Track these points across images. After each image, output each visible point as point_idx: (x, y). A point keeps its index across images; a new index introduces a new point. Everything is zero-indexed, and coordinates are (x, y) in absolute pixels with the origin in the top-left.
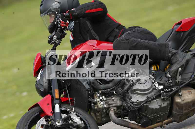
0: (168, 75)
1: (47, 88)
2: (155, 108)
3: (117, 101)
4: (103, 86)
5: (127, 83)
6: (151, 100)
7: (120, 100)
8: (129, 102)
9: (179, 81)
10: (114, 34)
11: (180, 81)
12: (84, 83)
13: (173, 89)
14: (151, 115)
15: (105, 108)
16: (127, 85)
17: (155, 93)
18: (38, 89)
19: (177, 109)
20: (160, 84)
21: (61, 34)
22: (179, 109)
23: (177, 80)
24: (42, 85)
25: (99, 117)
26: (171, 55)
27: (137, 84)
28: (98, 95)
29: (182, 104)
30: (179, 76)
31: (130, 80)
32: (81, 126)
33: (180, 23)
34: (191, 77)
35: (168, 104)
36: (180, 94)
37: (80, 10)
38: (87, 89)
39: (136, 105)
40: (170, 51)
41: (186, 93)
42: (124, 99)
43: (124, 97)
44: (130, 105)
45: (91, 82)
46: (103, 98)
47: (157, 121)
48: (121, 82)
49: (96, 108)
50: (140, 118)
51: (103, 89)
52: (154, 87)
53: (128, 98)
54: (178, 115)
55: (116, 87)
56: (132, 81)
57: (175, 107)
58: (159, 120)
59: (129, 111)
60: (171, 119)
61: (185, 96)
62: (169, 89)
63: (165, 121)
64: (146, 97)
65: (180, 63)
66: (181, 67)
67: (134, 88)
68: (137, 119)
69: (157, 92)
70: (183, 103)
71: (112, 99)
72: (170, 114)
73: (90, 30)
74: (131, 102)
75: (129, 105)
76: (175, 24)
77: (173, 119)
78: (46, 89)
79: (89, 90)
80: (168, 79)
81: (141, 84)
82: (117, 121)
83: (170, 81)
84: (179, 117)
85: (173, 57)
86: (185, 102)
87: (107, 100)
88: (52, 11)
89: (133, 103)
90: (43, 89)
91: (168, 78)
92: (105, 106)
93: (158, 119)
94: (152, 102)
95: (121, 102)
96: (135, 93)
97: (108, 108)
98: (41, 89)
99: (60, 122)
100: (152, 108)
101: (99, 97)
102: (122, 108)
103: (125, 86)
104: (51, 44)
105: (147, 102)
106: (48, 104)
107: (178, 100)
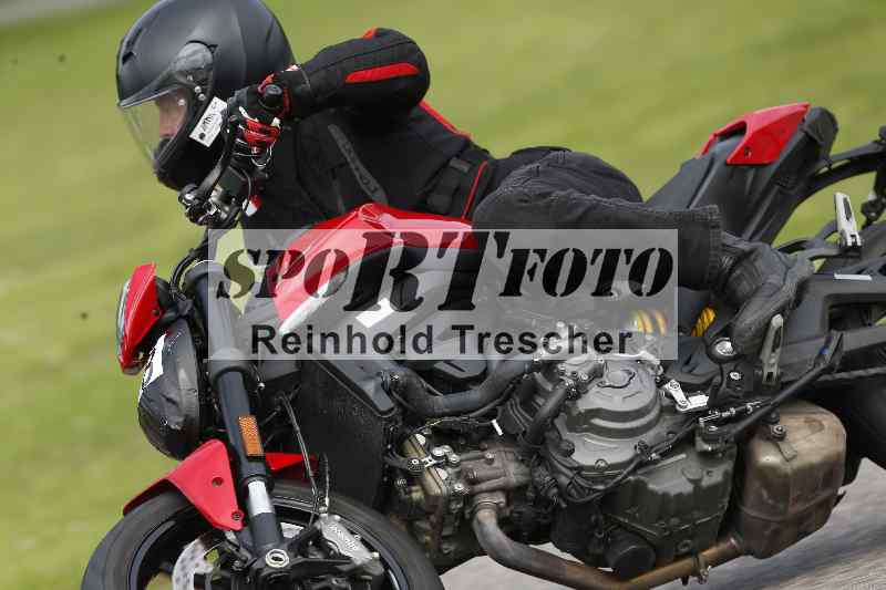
0: (720, 350)
1: (195, 412)
2: (673, 491)
3: (504, 467)
4: (441, 401)
5: (549, 387)
6: (658, 457)
7: (522, 461)
8: (563, 469)
9: (770, 375)
10: (451, 181)
11: (775, 375)
12: (370, 388)
13: (747, 410)
14: (657, 525)
15: (456, 496)
16: (547, 395)
17: (669, 427)
18: (151, 421)
19: (761, 496)
20: (689, 390)
21: (245, 176)
22: (772, 495)
23: (761, 368)
24: (174, 403)
25: (428, 538)
26: (731, 262)
27: (594, 389)
28: (421, 439)
29: (786, 476)
30: (773, 351)
31: (563, 374)
32: (371, 572)
33: (739, 129)
34: (821, 355)
35: (726, 474)
36: (775, 428)
37: (322, 73)
38: (382, 413)
39: (595, 480)
40: (724, 245)
41: (798, 428)
42: (539, 457)
43: (537, 445)
44: (568, 482)
45: (397, 382)
46: (445, 455)
47: (677, 550)
48: (519, 382)
49: (417, 495)
50: (603, 541)
51: (444, 415)
52: (666, 401)
53: (557, 447)
54: (766, 524)
55: (500, 404)
56: (574, 376)
57: (754, 487)
58: (686, 545)
59: (564, 505)
60: (733, 541)
61: (798, 440)
62: (733, 411)
63: (705, 553)
64: (634, 445)
65: (775, 293)
66: (781, 311)
67: (583, 405)
68: (595, 541)
69: (678, 423)
70: (789, 468)
71: (483, 457)
72: (730, 522)
73: (347, 163)
74: (571, 469)
75: (564, 480)
76: (715, 135)
77: (738, 542)
78: (193, 420)
79: (391, 415)
80: (721, 369)
81: (614, 387)
82: (513, 554)
83: (735, 376)
84: (767, 533)
85: (738, 272)
86: (796, 464)
87: (461, 461)
88: (180, 83)
89: (579, 469)
90: (181, 420)
91: (720, 361)
92: (459, 487)
93: (685, 541)
94: (659, 465)
95: (527, 470)
96: (586, 430)
97: (468, 499)
98: (172, 418)
99: (281, 556)
100: (660, 493)
101: (428, 450)
102: (530, 494)
103: (540, 401)
104: (201, 224)
105: (641, 465)
106: (218, 481)
107: (768, 457)
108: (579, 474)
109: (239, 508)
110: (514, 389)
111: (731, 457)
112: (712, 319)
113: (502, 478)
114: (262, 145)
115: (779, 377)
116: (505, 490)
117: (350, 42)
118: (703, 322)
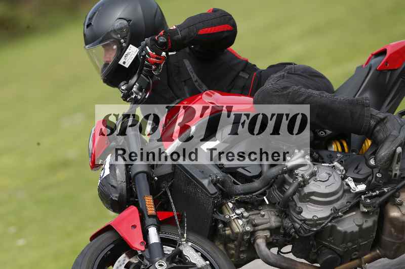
0: (372, 162)
2: (349, 231)
3: (270, 218)
4: (240, 187)
5: (291, 181)
6: (342, 214)
7: (278, 215)
8: (297, 220)
9: (396, 174)
11: (398, 174)
12: (205, 182)
13: (384, 192)
14: (341, 246)
15: (247, 233)
16: (290, 184)
17: (347, 199)
18: (104, 195)
19: (391, 231)
20: (357, 181)
21: (149, 79)
22: (396, 231)
23: (391, 171)
24: (114, 187)
25: (233, 252)
26: (375, 123)
27: (312, 182)
28: (231, 205)
29: (403, 222)
30: (397, 163)
31: (297, 175)
33: (383, 52)
35: (374, 221)
36: (398, 200)
38: (212, 195)
39: (312, 226)
42: (286, 214)
43: (285, 209)
44: (299, 226)
45: (219, 180)
46: (242, 213)
47: (351, 257)
48: (277, 178)
49: (228, 232)
50: (316, 253)
51: (241, 194)
52: (346, 187)
53: (294, 210)
54: (394, 243)
55: (268, 189)
56: (303, 176)
57: (388, 227)
58: (356, 254)
59: (297, 237)
60: (378, 251)
62: (378, 192)
63: (365, 257)
64: (330, 208)
66: (400, 145)
67: (307, 190)
68: (313, 253)
69: (351, 198)
70: (404, 218)
71: (260, 213)
72: (377, 243)
74: (301, 220)
75: (297, 226)
76: (372, 55)
77: (381, 252)
78: (123, 195)
79: (216, 195)
80: (373, 171)
81: (321, 181)
83: (379, 175)
84: (394, 248)
85: (378, 128)
87: (249, 215)
89: (305, 220)
90: (117, 195)
91: (372, 167)
92: (248, 228)
93: (354, 253)
94: (343, 218)
95: (280, 220)
96: (308, 201)
97: (252, 233)
98: (113, 195)
99: (163, 264)
100: (343, 231)
101: (233, 210)
102: (282, 231)
103: (287, 187)
104: (128, 102)
105: (334, 218)
106: (134, 226)
107: (394, 213)
108: (304, 223)
109: (144, 240)
110: (274, 182)
111: (377, 213)
112: (370, 144)
113: (269, 224)
114: (157, 65)
115: (399, 176)
116: (270, 229)
117: (200, 15)
118: (365, 145)
